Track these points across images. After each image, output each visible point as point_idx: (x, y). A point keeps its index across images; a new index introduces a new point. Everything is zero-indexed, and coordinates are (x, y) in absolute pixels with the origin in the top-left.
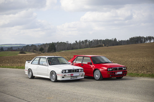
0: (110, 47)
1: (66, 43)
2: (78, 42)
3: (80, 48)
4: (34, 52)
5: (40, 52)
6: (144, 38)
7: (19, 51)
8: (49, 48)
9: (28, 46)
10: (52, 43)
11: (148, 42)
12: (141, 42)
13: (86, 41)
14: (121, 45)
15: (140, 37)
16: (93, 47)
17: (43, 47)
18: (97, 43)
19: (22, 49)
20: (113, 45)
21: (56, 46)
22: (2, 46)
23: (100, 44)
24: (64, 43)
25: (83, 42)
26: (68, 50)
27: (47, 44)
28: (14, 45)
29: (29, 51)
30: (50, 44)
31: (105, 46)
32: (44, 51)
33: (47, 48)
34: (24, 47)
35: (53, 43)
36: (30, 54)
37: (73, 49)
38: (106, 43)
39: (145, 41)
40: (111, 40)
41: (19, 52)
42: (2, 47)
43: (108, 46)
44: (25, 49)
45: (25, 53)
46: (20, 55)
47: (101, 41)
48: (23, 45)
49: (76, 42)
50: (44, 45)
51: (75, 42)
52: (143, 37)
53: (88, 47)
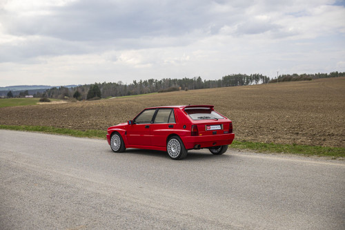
0: (191, 91)
1: (117, 85)
2: (137, 82)
3: (141, 93)
4: (64, 99)
5: (75, 99)
6: (247, 76)
7: (38, 97)
8: (89, 93)
9: (54, 88)
10: (94, 83)
11: (254, 83)
12: (242, 84)
13: (151, 81)
14: (209, 88)
15: (240, 75)
16: (162, 92)
17: (80, 91)
18: (170, 85)
19: (44, 95)
20: (196, 88)
21: (101, 90)
22: (11, 89)
23: (173, 86)
24: (114, 84)
25: (145, 82)
26: (121, 96)
27: (85, 85)
28: (30, 86)
29: (56, 98)
30: (91, 86)
31: (183, 89)
32: (81, 97)
33: (86, 93)
34: (47, 90)
35: (96, 84)
36: (58, 103)
37: (129, 94)
38: (184, 85)
39: (248, 82)
40: (192, 80)
41: (39, 99)
42: (10, 91)
43: (187, 90)
44: (49, 95)
45: (49, 101)
46: (41, 103)
47: (175, 81)
48: (47, 86)
49: (135, 82)
50: (81, 87)
51: (132, 83)
52: (245, 76)
53: (154, 92)
